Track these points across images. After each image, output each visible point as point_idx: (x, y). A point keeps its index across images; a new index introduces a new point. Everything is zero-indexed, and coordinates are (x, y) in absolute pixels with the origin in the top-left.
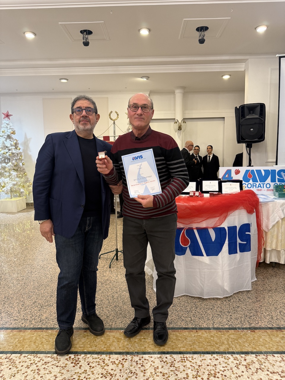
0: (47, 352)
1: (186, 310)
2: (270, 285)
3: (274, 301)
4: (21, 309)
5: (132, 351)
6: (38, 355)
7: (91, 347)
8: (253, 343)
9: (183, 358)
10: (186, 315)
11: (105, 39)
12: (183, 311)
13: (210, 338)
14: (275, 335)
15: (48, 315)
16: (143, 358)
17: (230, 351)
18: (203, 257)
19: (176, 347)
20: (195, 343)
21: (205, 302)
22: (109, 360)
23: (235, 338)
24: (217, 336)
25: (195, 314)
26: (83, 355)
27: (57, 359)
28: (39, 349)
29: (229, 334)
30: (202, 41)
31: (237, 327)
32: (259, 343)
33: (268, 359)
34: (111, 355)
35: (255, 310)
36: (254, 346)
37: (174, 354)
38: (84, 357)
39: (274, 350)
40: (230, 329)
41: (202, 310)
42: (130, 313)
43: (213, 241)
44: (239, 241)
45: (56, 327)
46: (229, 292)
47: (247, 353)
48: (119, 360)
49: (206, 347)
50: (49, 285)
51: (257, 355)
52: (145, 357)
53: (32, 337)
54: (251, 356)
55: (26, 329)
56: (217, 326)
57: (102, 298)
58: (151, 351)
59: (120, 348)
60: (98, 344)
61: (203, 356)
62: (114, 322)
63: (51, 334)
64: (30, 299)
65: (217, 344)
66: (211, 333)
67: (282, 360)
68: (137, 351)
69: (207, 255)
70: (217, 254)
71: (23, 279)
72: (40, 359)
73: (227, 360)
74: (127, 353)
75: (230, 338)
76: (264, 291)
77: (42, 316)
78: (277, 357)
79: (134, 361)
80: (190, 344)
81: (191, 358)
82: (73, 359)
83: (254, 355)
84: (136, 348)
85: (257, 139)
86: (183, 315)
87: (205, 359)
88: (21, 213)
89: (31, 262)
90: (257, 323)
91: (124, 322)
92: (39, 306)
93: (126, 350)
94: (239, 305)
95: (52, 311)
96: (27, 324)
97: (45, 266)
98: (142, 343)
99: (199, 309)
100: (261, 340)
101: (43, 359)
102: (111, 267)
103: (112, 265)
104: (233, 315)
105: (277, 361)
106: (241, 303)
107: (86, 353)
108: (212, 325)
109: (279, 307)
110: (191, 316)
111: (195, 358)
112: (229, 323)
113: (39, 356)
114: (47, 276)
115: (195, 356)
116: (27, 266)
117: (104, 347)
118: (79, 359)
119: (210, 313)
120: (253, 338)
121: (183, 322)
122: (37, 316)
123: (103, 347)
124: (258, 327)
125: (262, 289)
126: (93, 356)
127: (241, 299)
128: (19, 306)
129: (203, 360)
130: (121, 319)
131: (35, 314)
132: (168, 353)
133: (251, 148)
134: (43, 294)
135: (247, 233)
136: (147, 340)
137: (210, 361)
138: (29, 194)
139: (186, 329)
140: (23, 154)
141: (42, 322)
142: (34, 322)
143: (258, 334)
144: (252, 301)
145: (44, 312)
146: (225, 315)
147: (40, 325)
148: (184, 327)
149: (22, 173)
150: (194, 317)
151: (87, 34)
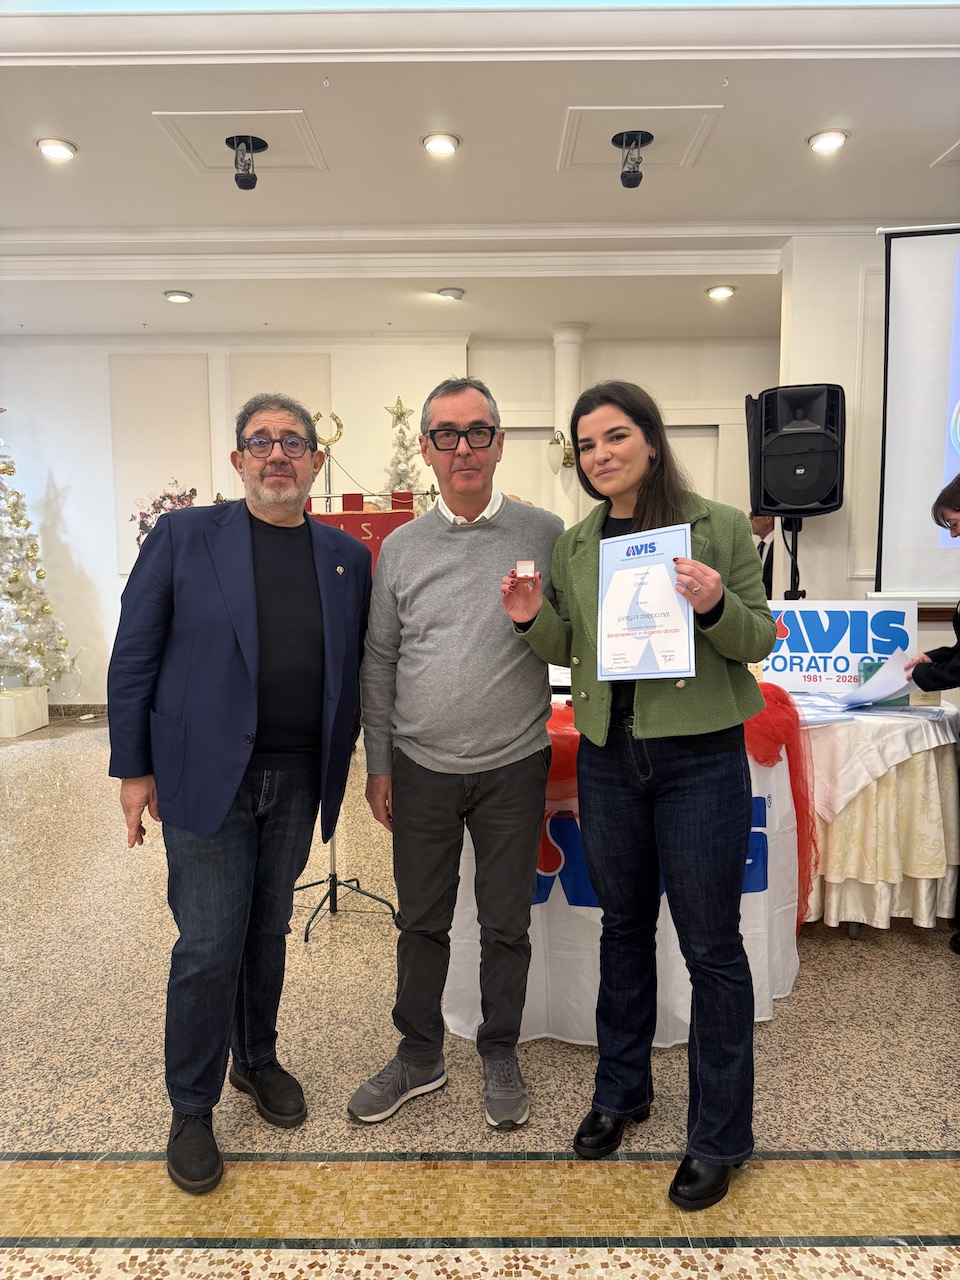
0: (58, 1240)
1: (544, 1091)
2: (832, 1003)
3: (839, 1058)
5: (345, 1236)
6: (27, 1250)
7: (210, 1223)
8: (754, 1206)
9: (513, 1262)
10: (543, 1109)
11: (312, 167)
12: (533, 1093)
13: (613, 1191)
14: (831, 1180)
16: (381, 1262)
17: (673, 1235)
19: (495, 1223)
20: (560, 1207)
22: (264, 1268)
24: (636, 1181)
25: (571, 1104)
26: (178, 1252)
27: (90, 1264)
28: (33, 1228)
30: (631, 179)
32: (771, 1205)
33: (796, 1265)
34: (274, 1250)
35: (774, 1090)
36: (754, 1218)
37: (484, 1247)
38: (182, 1257)
39: (820, 1233)
45: (101, 1150)
47: (727, 1243)
48: (297, 1269)
49: (594, 1220)
50: (93, 1001)
51: (762, 1249)
52: (388, 1259)
53: (15, 1186)
54: (740, 1254)
56: (642, 1147)
58: (410, 1235)
59: (305, 1225)
60: (236, 1212)
61: (582, 1254)
63: (82, 1176)
64: (24, 1049)
65: (631, 1212)
66: (616, 1173)
67: (840, 1266)
68: (362, 1237)
72: (32, 1264)
73: (659, 1269)
74: (329, 1244)
76: (813, 1024)
77: (56, 1112)
78: (828, 1256)
79: (349, 1273)
80: (541, 1211)
81: (540, 1261)
82: (144, 1263)
83: (750, 1251)
84: (359, 1227)
85: (817, 503)
87: (586, 1266)
88: (30, 742)
89: (42, 917)
90: (775, 1135)
91: (332, 1132)
92: (50, 1077)
93: (325, 1233)
95: (92, 1094)
97: (90, 934)
98: (382, 1207)
99: (587, 1086)
100: (781, 1196)
101: (41, 1266)
102: (310, 937)
103: (313, 932)
105: (823, 1270)
107: (188, 1244)
109: (853, 1080)
110: (559, 1111)
111: (553, 1262)
113: (28, 1256)
114: (90, 967)
115: (555, 1253)
116: (28, 931)
117: (254, 1224)
118: (162, 1264)
120: (756, 1190)
121: (529, 1132)
122: (39, 1110)
123: (251, 1222)
124: (776, 1150)
125: (805, 1017)
126: (212, 1255)
129: (578, 1267)
131: (35, 1103)
132: (464, 1243)
133: (799, 533)
134: (70, 1033)
135: (754, 829)
136: (399, 1198)
137: (601, 1272)
138: (60, 677)
139: (535, 1156)
140: (39, 541)
141: (54, 1131)
142: (27, 1133)
143: (773, 1176)
144: (768, 1058)
145: (66, 1095)
146: (673, 1109)
147: (46, 1143)
148: (531, 1149)
149: (34, 606)
150: (569, 1115)
151: (248, 149)
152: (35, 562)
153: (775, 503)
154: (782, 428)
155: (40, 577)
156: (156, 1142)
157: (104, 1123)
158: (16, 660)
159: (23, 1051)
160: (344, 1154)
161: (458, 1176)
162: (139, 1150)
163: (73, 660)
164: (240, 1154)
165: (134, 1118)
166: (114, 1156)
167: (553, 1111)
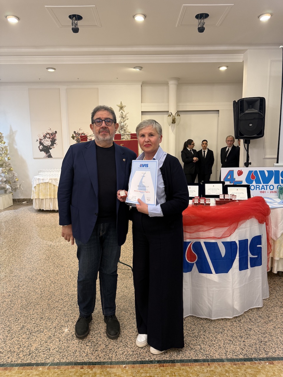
1: (194, 335)
4: (7, 336)
10: (195, 342)
11: (97, 26)
15: (39, 345)
18: (212, 274)
21: (214, 324)
23: (252, 372)
24: (232, 370)
25: (204, 340)
29: (245, 368)
30: (201, 30)
31: (253, 357)
35: (269, 333)
40: (246, 360)
41: (211, 334)
42: (131, 340)
43: (223, 257)
44: (250, 255)
45: (48, 362)
46: (239, 311)
50: (39, 303)
55: (12, 365)
56: (231, 356)
57: (98, 319)
62: (114, 353)
63: (43, 372)
64: (18, 322)
66: (225, 367)
69: (217, 272)
70: (227, 271)
71: (10, 295)
75: (248, 374)
76: (275, 308)
77: (31, 347)
85: (256, 135)
86: (191, 341)
88: (7, 211)
90: (274, 351)
91: (126, 353)
92: (28, 333)
94: (251, 327)
95: (43, 339)
96: (13, 358)
97: (34, 278)
99: (208, 333)
104: (246, 341)
106: (252, 324)
108: (224, 355)
110: (200, 343)
112: (243, 352)
114: (36, 291)
116: (14, 278)
119: (221, 339)
120: (274, 373)
121: (192, 351)
122: (25, 346)
124: (276, 356)
125: (272, 305)
127: (252, 319)
128: (4, 332)
130: (122, 349)
131: (24, 343)
133: (249, 144)
134: (32, 316)
135: (258, 246)
138: (16, 190)
139: (196, 361)
140: (8, 148)
141: (31, 354)
142: (22, 356)
143: (277, 367)
144: (264, 321)
145: (34, 340)
146: (237, 341)
147: (29, 359)
148: (194, 358)
149: (7, 168)
150: (204, 344)
151: (76, 19)
152: (7, 154)
153: (242, 135)
154: (245, 111)
155: (9, 159)
156: (67, 358)
157: (48, 351)
158: (2, 185)
159: (17, 323)
160: (131, 361)
161: (172, 369)
162: (61, 361)
163: (20, 185)
164: (96, 362)
165: (58, 349)
166: (53, 364)
167: (198, 343)
